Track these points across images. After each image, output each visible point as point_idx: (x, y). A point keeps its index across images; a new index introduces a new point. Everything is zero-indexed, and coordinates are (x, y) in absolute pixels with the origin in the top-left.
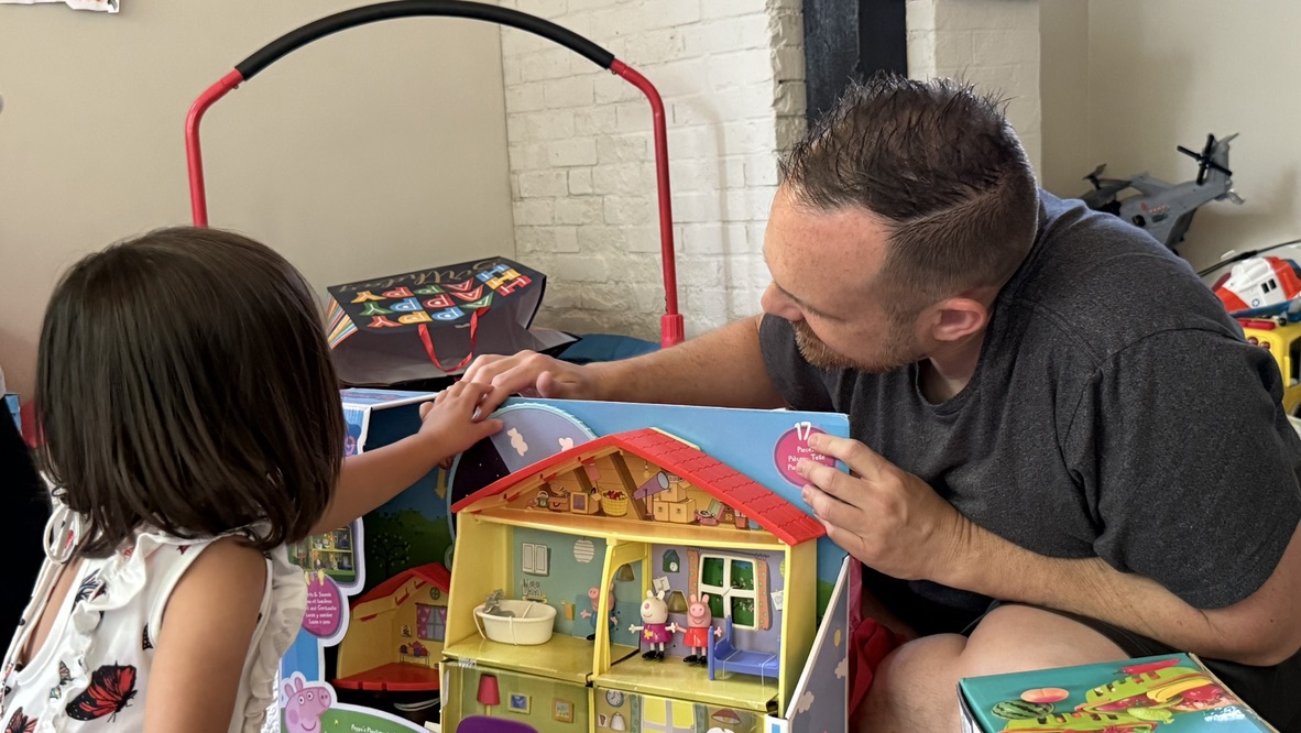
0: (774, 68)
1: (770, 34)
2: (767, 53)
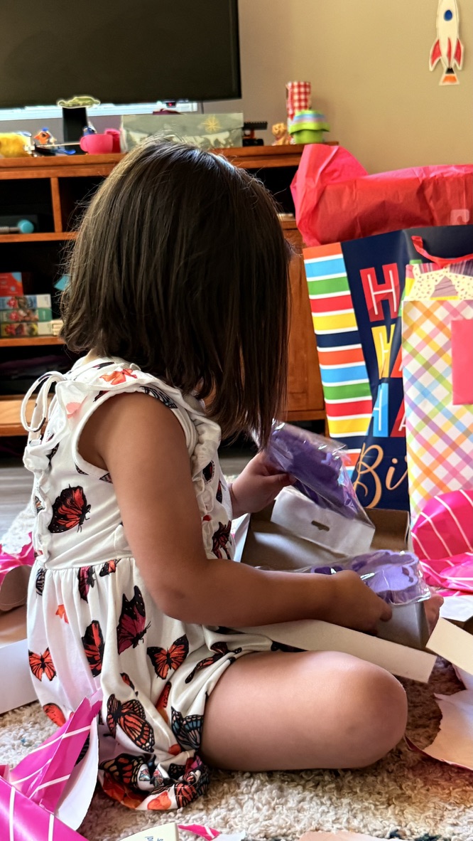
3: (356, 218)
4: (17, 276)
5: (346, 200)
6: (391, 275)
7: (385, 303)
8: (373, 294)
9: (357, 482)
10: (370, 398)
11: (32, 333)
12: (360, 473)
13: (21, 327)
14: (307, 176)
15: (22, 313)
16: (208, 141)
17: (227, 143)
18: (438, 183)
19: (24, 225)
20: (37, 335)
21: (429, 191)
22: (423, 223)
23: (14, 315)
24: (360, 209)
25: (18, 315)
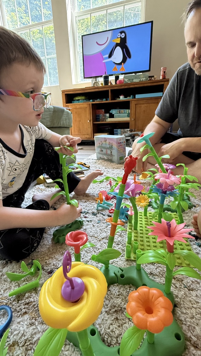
4: (103, 110)
13: (103, 120)
16: (141, 80)
17: (145, 80)
19: (104, 99)
20: (106, 121)
25: (103, 117)
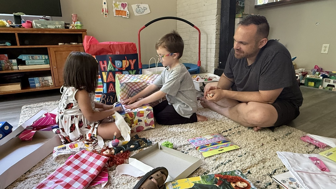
0: (216, 27)
1: (216, 23)
2: (215, 25)
3: (97, 51)
4: (6, 55)
5: (95, 47)
6: (105, 63)
7: (104, 68)
8: (102, 66)
9: (101, 101)
10: (102, 85)
11: (12, 69)
12: (102, 100)
13: (8, 67)
14: (86, 42)
15: (8, 64)
16: (56, 27)
17: (61, 28)
18: (113, 45)
19: (8, 44)
20: (13, 69)
21: (111, 47)
22: (111, 53)
23: (6, 65)
24: (98, 50)
25: (7, 65)
